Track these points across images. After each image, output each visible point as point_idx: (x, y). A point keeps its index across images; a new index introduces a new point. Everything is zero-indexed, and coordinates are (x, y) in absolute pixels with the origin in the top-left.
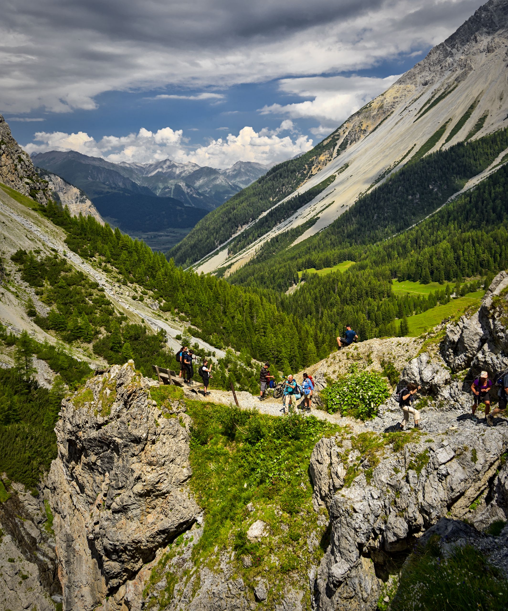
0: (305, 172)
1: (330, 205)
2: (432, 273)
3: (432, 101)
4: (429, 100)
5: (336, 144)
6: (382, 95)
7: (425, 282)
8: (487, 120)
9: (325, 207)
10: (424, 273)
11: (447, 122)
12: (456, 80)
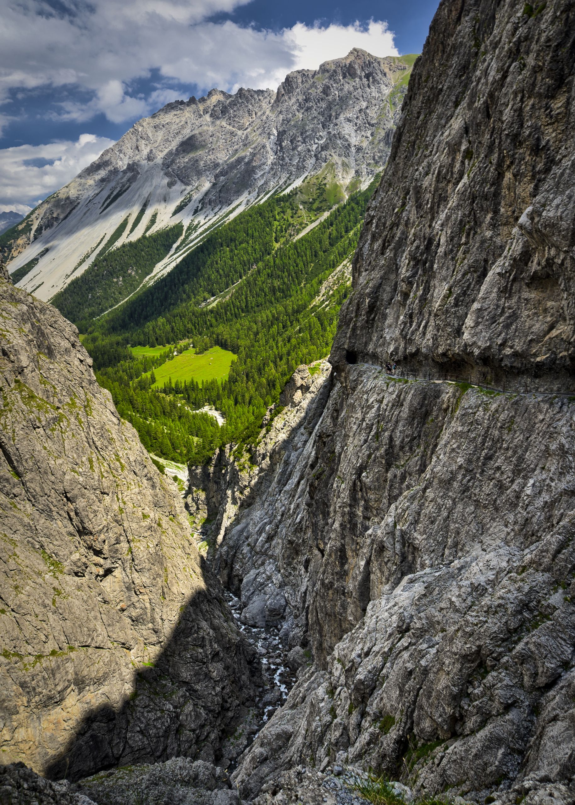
0: (6, 255)
1: (40, 285)
2: (157, 339)
3: (112, 197)
4: (109, 197)
5: (31, 229)
6: (67, 187)
7: (153, 346)
8: (158, 217)
9: (35, 287)
10: (151, 340)
11: (128, 216)
12: (128, 180)
